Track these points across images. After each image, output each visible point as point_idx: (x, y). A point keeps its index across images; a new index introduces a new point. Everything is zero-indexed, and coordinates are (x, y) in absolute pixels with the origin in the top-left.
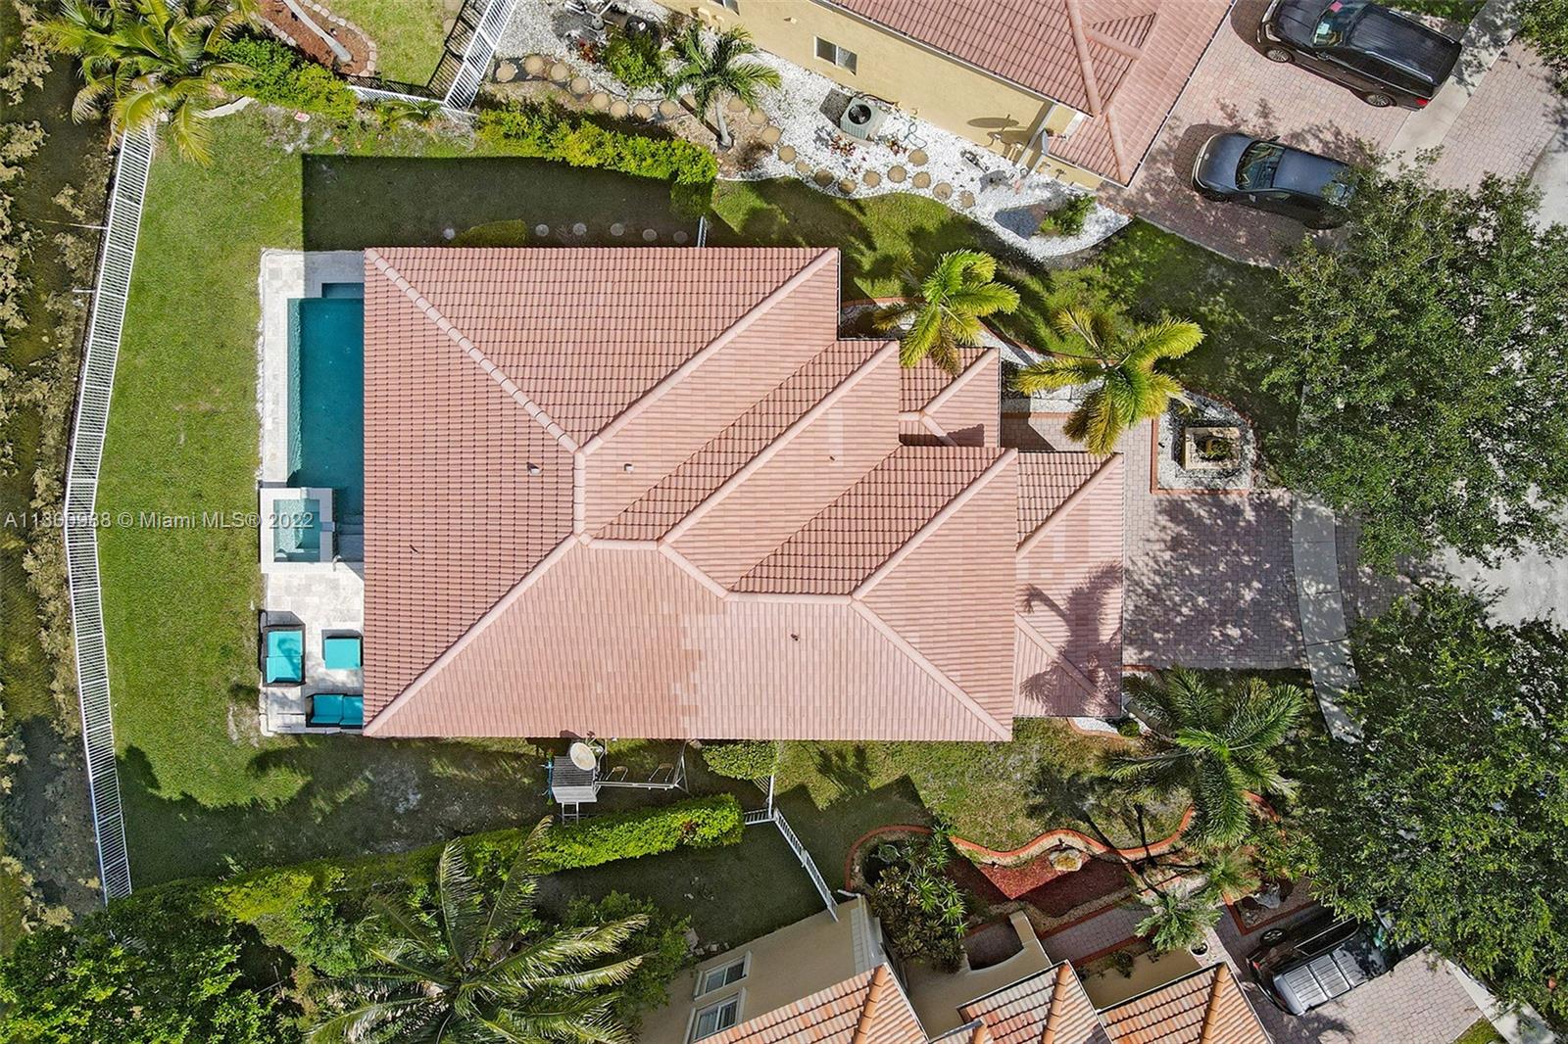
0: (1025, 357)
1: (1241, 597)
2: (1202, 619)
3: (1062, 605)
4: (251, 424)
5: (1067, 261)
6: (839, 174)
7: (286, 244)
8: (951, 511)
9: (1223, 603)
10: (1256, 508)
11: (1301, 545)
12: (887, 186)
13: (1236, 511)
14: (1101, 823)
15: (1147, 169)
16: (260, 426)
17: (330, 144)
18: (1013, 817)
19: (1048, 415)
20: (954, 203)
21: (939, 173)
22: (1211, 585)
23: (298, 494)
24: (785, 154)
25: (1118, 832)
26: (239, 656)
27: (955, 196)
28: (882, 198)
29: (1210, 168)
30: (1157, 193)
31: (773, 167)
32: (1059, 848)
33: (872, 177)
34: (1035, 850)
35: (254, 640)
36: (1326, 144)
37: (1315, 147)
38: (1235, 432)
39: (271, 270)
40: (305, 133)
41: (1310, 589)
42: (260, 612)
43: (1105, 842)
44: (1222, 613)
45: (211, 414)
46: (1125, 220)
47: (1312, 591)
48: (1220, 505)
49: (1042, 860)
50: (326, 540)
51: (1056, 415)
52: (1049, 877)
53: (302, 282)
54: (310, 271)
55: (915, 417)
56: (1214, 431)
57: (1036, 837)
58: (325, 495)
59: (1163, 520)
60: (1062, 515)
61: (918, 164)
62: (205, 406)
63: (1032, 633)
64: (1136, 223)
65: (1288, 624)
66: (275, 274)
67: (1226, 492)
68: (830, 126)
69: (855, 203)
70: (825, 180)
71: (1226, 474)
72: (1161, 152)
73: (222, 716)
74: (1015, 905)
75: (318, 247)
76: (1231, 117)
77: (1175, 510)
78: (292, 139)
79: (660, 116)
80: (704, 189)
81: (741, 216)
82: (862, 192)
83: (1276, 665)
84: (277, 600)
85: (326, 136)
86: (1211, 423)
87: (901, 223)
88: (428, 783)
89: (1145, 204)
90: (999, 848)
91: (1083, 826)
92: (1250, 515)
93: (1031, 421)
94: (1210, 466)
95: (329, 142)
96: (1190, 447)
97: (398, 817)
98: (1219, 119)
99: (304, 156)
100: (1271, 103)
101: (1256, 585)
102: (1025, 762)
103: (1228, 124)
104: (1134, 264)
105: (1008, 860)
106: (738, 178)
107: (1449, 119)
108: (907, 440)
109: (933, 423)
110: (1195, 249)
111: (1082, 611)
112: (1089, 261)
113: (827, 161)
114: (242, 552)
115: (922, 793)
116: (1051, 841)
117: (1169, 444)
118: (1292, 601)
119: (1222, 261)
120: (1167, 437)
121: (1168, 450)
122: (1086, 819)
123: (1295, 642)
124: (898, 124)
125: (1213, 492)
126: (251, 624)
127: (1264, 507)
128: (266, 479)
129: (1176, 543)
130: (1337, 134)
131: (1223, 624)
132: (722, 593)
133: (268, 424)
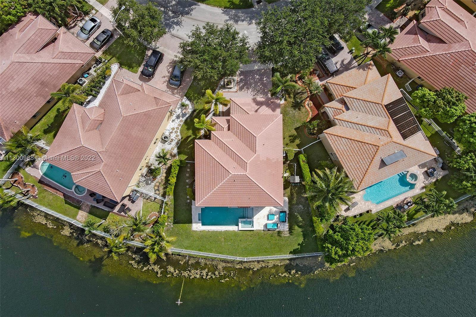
0: (212, 112)
1: (258, 78)
2: (263, 84)
3: (259, 107)
4: (226, 232)
5: (193, 106)
6: (176, 141)
7: (191, 226)
8: (241, 124)
9: (259, 81)
10: (240, 76)
11: (247, 69)
12: (179, 134)
13: (241, 79)
14: (303, 99)
15: (175, 94)
16: (227, 230)
17: (171, 219)
18: (302, 112)
19: (223, 108)
20: (182, 123)
21: (176, 126)
22: (256, 83)
23: (240, 224)
24: (173, 149)
25: (305, 96)
26: (273, 234)
27: (180, 123)
28: (181, 134)
29: (175, 85)
30: (180, 93)
31: (175, 151)
32: (308, 105)
33: (177, 136)
34: (309, 109)
35: (269, 231)
36: (170, 68)
37: (171, 70)
38: (226, 80)
39: (196, 228)
40: (169, 223)
41: (256, 68)
42: (263, 230)
43: (307, 98)
44: (261, 81)
45: (225, 239)
46: (185, 97)
47: (256, 67)
48: (240, 82)
49: (311, 108)
50: (249, 220)
51: (223, 107)
52: (314, 106)
53: (198, 224)
54: (196, 223)
55: (225, 129)
56: (225, 83)
57: (306, 108)
58: (240, 220)
59: (243, 90)
60: (242, 107)
61: (174, 129)
62: (223, 239)
63: (264, 111)
64: (185, 96)
65: (263, 71)
66: (197, 228)
67: (238, 81)
68: (167, 142)
69: (182, 138)
70: (177, 143)
71: (234, 81)
72: (172, 93)
73: (285, 237)
74: (319, 112)
75: (192, 221)
76: (165, 82)
77: (241, 89)
78: (170, 226)
79: (165, 169)
80: (181, 161)
81: (185, 156)
82: (180, 137)
83: (271, 72)
84: (262, 228)
85: (170, 220)
86: (224, 83)
87: (186, 132)
88: (297, 204)
89: (182, 95)
90: (308, 115)
91: (304, 101)
92: (242, 77)
93: (224, 111)
94: (232, 84)
95: (171, 220)
96: (228, 87)
97: (304, 209)
98: (166, 84)
99: (174, 224)
100: (162, 76)
101: (255, 76)
102: (291, 111)
103: (166, 82)
104: (193, 96)
105: (311, 113)
106: (177, 157)
107: (165, 49)
108: (229, 130)
109: (226, 126)
110: (190, 86)
111: (259, 104)
112: (193, 103)
113: (174, 143)
114: (252, 233)
115: (298, 126)
116: (307, 106)
117: (228, 90)
118: (258, 70)
119: (193, 82)
120: (227, 90)
121: (229, 90)
122: (302, 101)
123: (267, 70)
124: (167, 132)
125: (237, 83)
126: (266, 232)
127: (240, 75)
128: (237, 229)
129: (248, 88)
130: (168, 66)
131: (263, 81)
132: (256, 155)
133: (226, 229)
